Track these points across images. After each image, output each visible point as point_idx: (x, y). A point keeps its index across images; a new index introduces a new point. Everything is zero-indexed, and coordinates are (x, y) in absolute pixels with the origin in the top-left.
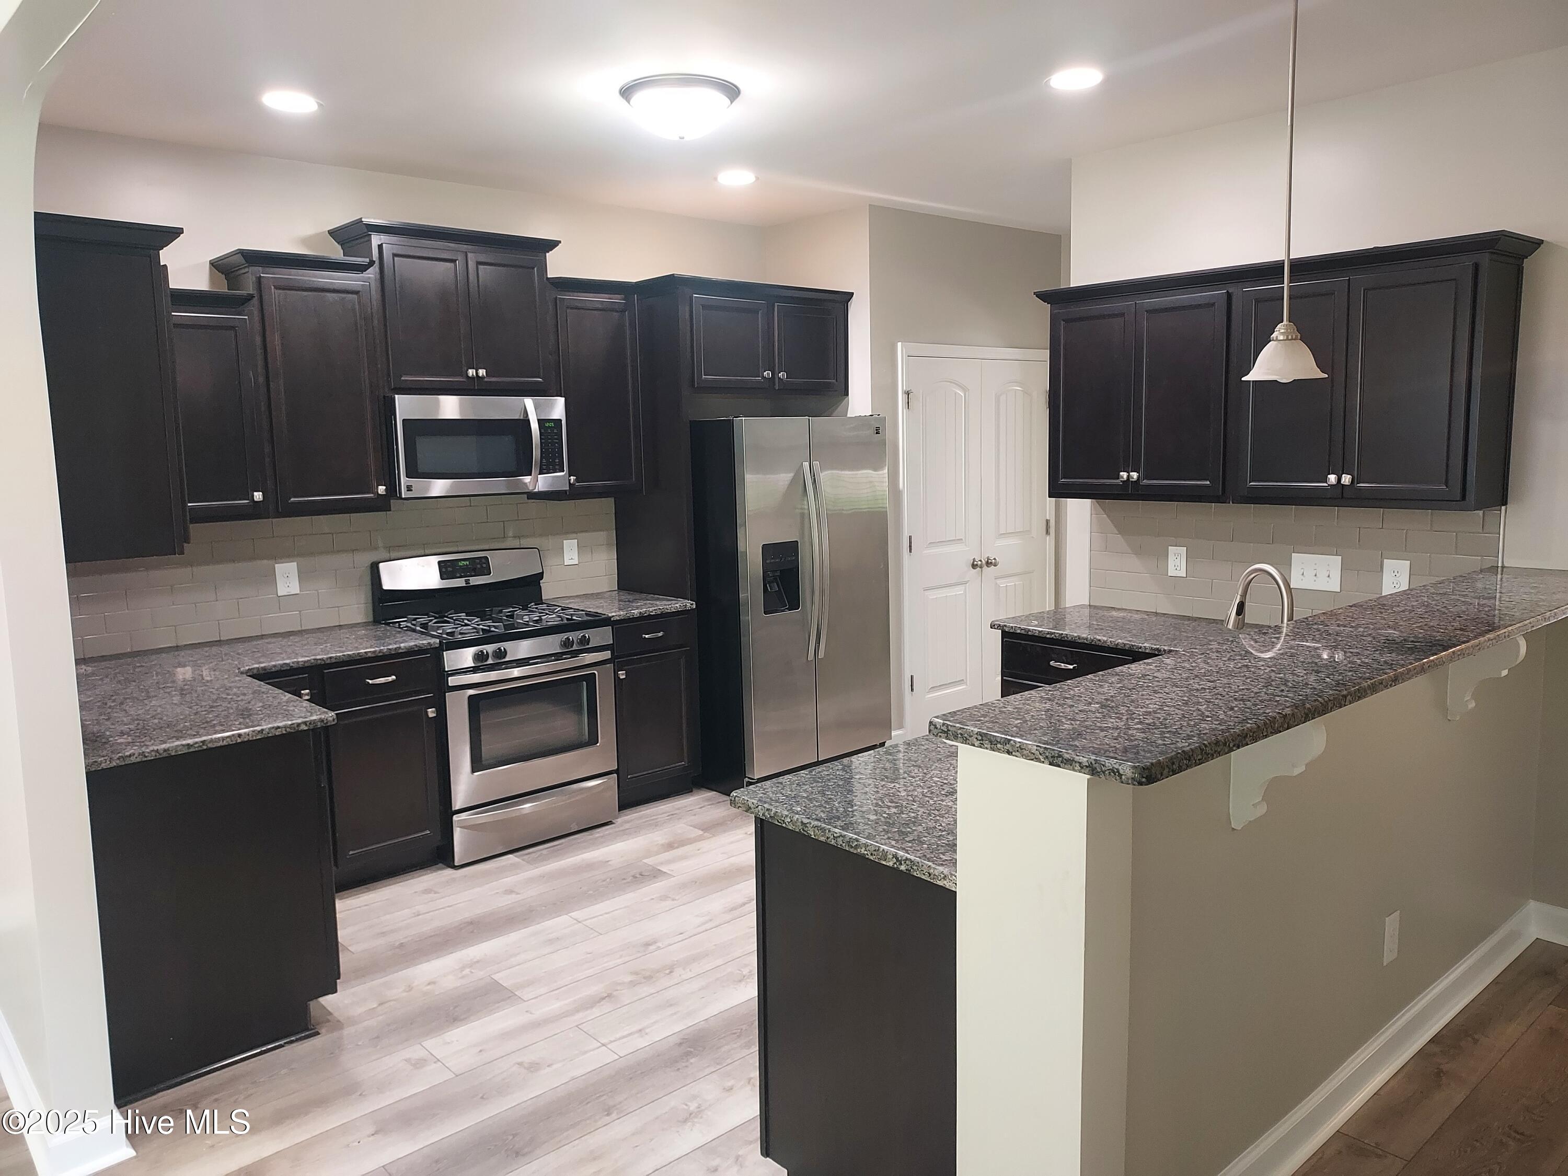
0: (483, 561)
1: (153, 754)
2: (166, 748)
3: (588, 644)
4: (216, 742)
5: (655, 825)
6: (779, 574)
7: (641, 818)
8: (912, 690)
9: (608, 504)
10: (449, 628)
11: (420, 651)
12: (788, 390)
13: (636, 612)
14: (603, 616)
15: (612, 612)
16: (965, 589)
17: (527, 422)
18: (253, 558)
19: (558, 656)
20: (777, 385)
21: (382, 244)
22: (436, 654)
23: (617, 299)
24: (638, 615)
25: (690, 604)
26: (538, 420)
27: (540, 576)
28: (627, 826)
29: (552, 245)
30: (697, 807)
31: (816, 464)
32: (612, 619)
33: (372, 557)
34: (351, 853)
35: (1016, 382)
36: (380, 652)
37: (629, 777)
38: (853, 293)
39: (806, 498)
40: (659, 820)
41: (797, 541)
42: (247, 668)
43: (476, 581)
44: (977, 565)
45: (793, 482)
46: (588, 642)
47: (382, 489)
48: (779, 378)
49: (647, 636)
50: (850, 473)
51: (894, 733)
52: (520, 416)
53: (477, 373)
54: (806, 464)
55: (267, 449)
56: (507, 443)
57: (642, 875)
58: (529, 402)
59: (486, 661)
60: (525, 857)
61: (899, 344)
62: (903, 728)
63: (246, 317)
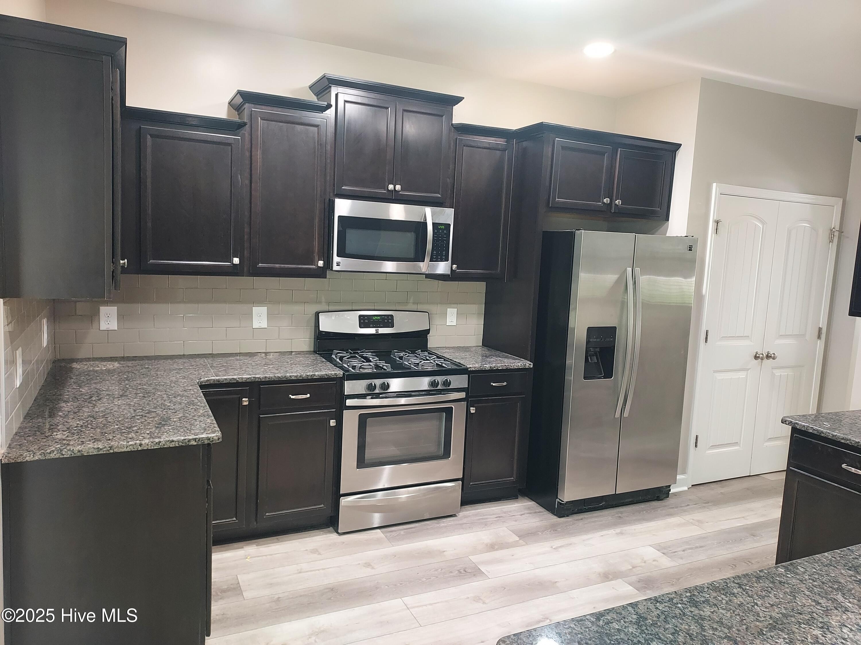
0: (390, 317)
1: (69, 453)
2: (80, 449)
3: (449, 386)
4: (121, 448)
5: (484, 524)
6: (599, 350)
7: (476, 515)
8: (696, 446)
9: (481, 287)
10: (355, 363)
11: (328, 379)
12: (621, 213)
13: (487, 366)
14: (463, 367)
15: (470, 364)
16: (747, 374)
17: (425, 224)
18: (239, 302)
19: (427, 393)
20: (613, 209)
21: (338, 93)
22: (339, 382)
23: (501, 141)
24: (489, 368)
25: (528, 364)
26: (433, 223)
27: (428, 331)
28: (465, 521)
29: (458, 100)
30: (519, 513)
31: (637, 270)
32: (469, 370)
33: (316, 308)
34: (267, 514)
35: (807, 221)
36: (300, 377)
37: (471, 484)
38: (681, 144)
39: (626, 295)
40: (488, 520)
41: (616, 327)
42: (206, 379)
43: (383, 331)
44: (759, 357)
45: (618, 281)
46: (450, 383)
47: (321, 263)
48: (616, 204)
49: (494, 384)
50: (664, 278)
51: (678, 477)
52: (421, 219)
53: (395, 188)
54: (629, 270)
55: (247, 230)
56: (410, 237)
57: (466, 572)
58: (428, 210)
59: (374, 391)
60: (388, 534)
61: (714, 185)
62: (685, 473)
63: (240, 138)
